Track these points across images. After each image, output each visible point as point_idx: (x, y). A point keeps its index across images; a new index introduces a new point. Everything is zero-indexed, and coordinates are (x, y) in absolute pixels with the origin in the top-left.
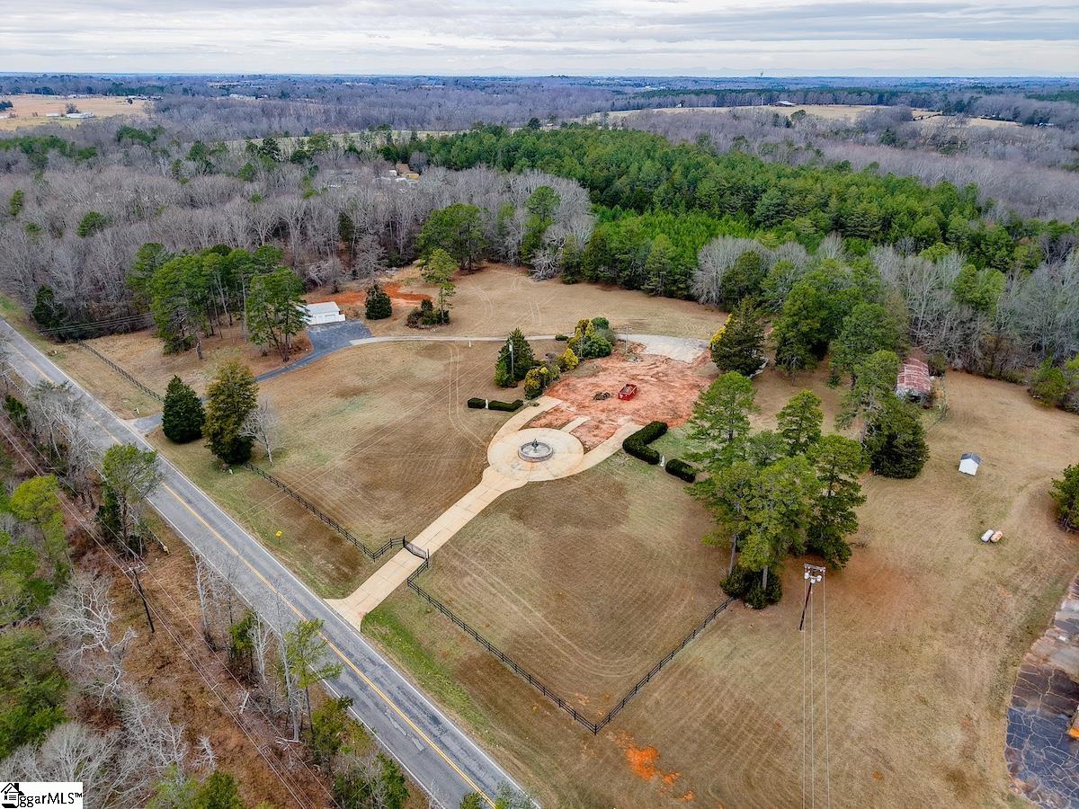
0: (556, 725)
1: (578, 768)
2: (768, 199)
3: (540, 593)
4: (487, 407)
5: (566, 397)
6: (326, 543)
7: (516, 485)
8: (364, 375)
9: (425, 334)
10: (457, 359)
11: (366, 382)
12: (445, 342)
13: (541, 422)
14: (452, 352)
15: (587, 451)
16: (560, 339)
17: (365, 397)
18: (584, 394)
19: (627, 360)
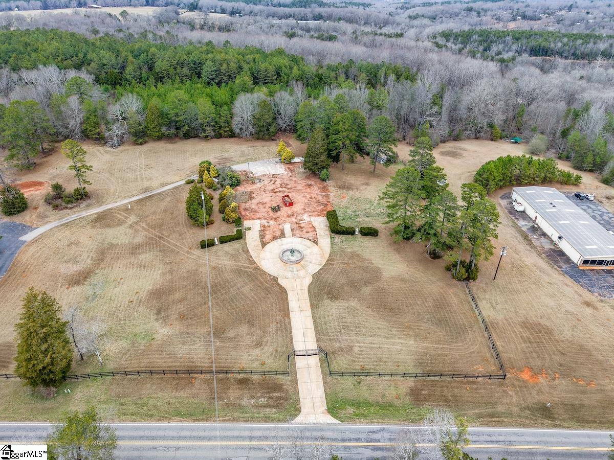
0: (485, 389)
1: (515, 400)
2: (207, 69)
3: (398, 331)
4: (217, 243)
5: (258, 217)
6: (239, 388)
7: (308, 280)
8: (73, 260)
9: (80, 211)
10: (132, 220)
11: (82, 265)
12: (105, 211)
13: (268, 238)
14: (122, 216)
15: (316, 242)
16: (189, 182)
17: (99, 276)
18: (263, 212)
19: (254, 183)
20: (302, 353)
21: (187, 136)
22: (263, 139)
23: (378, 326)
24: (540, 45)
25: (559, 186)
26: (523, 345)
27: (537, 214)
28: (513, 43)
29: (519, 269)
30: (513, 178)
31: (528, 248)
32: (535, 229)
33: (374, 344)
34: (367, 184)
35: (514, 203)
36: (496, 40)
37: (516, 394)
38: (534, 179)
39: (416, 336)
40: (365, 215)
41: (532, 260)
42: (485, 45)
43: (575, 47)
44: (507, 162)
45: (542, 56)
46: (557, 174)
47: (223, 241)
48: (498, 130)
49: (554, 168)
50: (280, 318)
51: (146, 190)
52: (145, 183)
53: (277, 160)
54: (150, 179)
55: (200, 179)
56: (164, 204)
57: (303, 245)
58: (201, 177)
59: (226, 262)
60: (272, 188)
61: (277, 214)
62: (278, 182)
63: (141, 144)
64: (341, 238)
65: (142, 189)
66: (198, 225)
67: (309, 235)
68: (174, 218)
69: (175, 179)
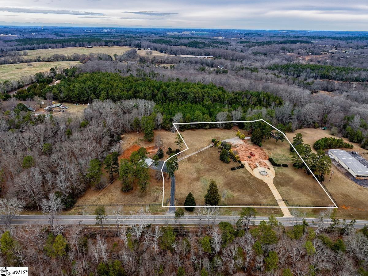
1: (342, 213)
2: (191, 96)
3: (304, 195)
5: (244, 160)
7: (272, 181)
8: (191, 174)
9: (181, 157)
10: (200, 160)
11: (195, 175)
12: (189, 157)
13: (253, 167)
14: (196, 159)
15: (269, 169)
16: (211, 147)
17: (202, 179)
18: (246, 158)
19: (236, 147)
20: (279, 200)
22: (227, 129)
23: (298, 194)
24: (325, 74)
25: (345, 149)
26: (342, 200)
27: (339, 160)
28: (311, 73)
29: (337, 178)
30: (328, 146)
31: (338, 171)
32: (339, 165)
33: (298, 198)
34: (276, 148)
35: (330, 156)
36: (302, 70)
37: (342, 212)
38: (336, 146)
39: (310, 197)
40: (281, 160)
41: (340, 175)
42: (297, 73)
43: (342, 75)
44: (325, 140)
45: (326, 79)
46: (344, 144)
47: (238, 168)
48: (317, 124)
49: (343, 142)
50: (268, 191)
51: (197, 150)
52: (195, 147)
53: (238, 138)
54: (196, 146)
55: (215, 146)
56: (207, 155)
57: (266, 170)
58: (215, 145)
59: (243, 175)
60: (243, 149)
61: (251, 159)
62: (244, 147)
63: (183, 131)
64: (276, 168)
65: (196, 149)
66: (226, 163)
67: (266, 166)
68: (215, 160)
69: (205, 145)
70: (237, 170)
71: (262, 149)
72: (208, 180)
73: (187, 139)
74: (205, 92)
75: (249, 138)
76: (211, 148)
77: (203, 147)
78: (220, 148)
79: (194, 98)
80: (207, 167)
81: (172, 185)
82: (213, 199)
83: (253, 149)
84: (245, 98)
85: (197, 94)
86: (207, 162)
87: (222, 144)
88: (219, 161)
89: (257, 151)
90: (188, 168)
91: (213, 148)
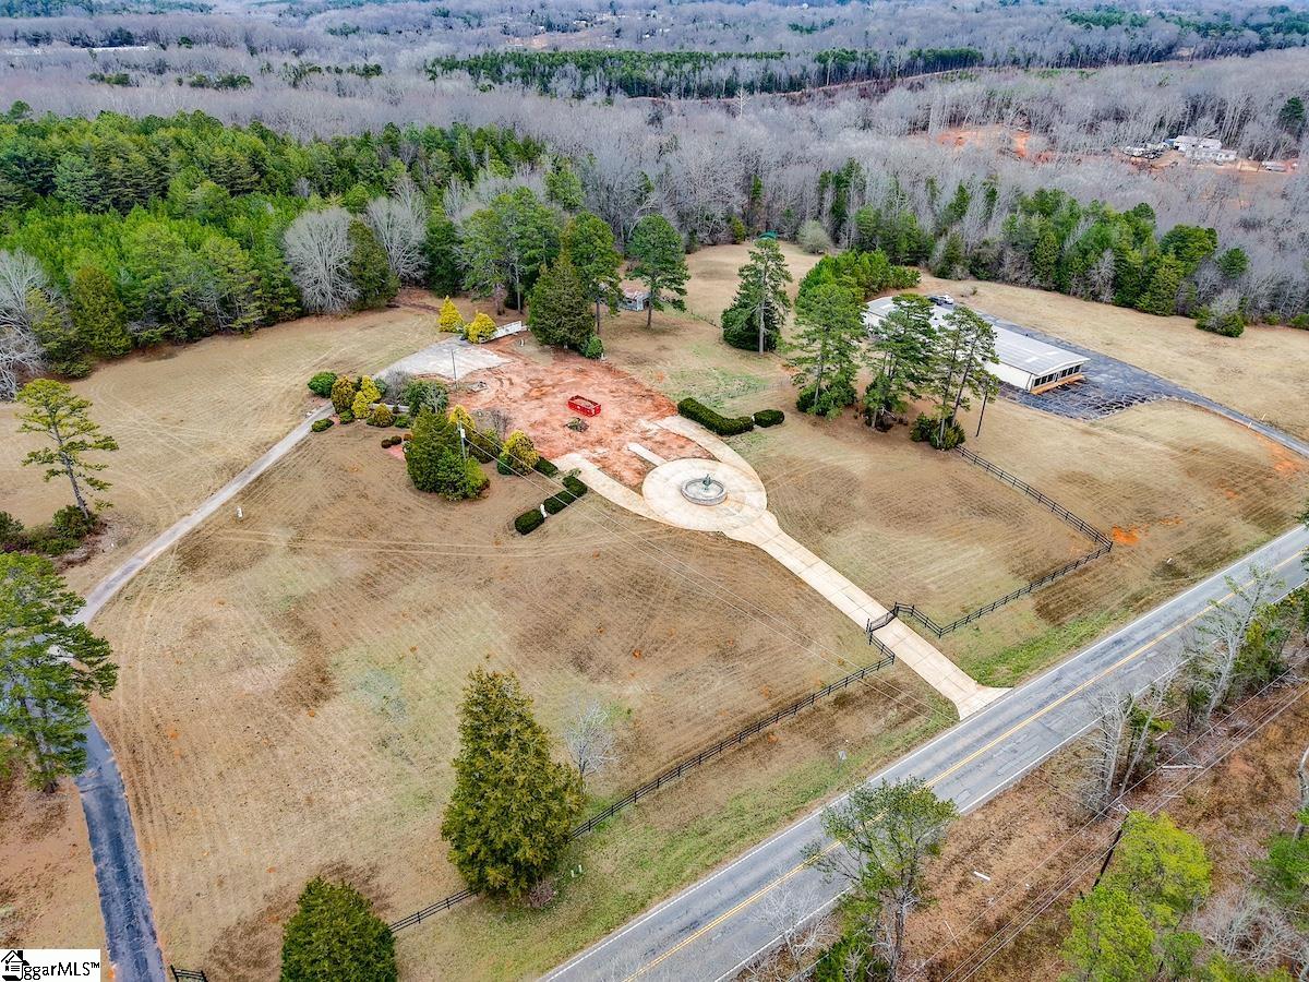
0: (1101, 572)
1: (1137, 571)
3: (954, 542)
4: (545, 515)
5: (562, 449)
6: (846, 714)
7: (771, 521)
8: (245, 659)
9: (117, 561)
10: (279, 537)
11: (282, 660)
12: (185, 540)
13: (628, 475)
14: (244, 537)
15: (713, 458)
16: (321, 428)
17: (349, 667)
18: (562, 438)
19: (472, 393)
21: (195, 335)
22: (372, 309)
23: (925, 546)
24: (630, 75)
33: (944, 571)
37: (1132, 563)
39: (979, 540)
40: (727, 396)
47: (554, 506)
48: (740, 224)
50: (792, 589)
51: (232, 470)
52: (210, 456)
53: (456, 339)
54: (210, 446)
55: (346, 414)
56: (315, 484)
57: (700, 469)
58: (344, 407)
59: (606, 540)
60: (518, 393)
61: (593, 434)
62: (516, 380)
63: (83, 376)
64: (741, 440)
65: (219, 470)
66: (465, 497)
67: (690, 449)
68: (382, 502)
69: (274, 429)
70: (553, 523)
71: (609, 369)
72: (392, 658)
73: (131, 419)
74: (163, 145)
75: (516, 327)
76: (324, 436)
77: (268, 446)
78: (378, 422)
79: (106, 187)
80: (351, 564)
81: (103, 834)
82: (529, 828)
83: (568, 376)
84: (392, 158)
85: (113, 159)
86: (334, 532)
87: (384, 394)
88: (411, 499)
89: (594, 384)
90: (208, 625)
91: (338, 430)
